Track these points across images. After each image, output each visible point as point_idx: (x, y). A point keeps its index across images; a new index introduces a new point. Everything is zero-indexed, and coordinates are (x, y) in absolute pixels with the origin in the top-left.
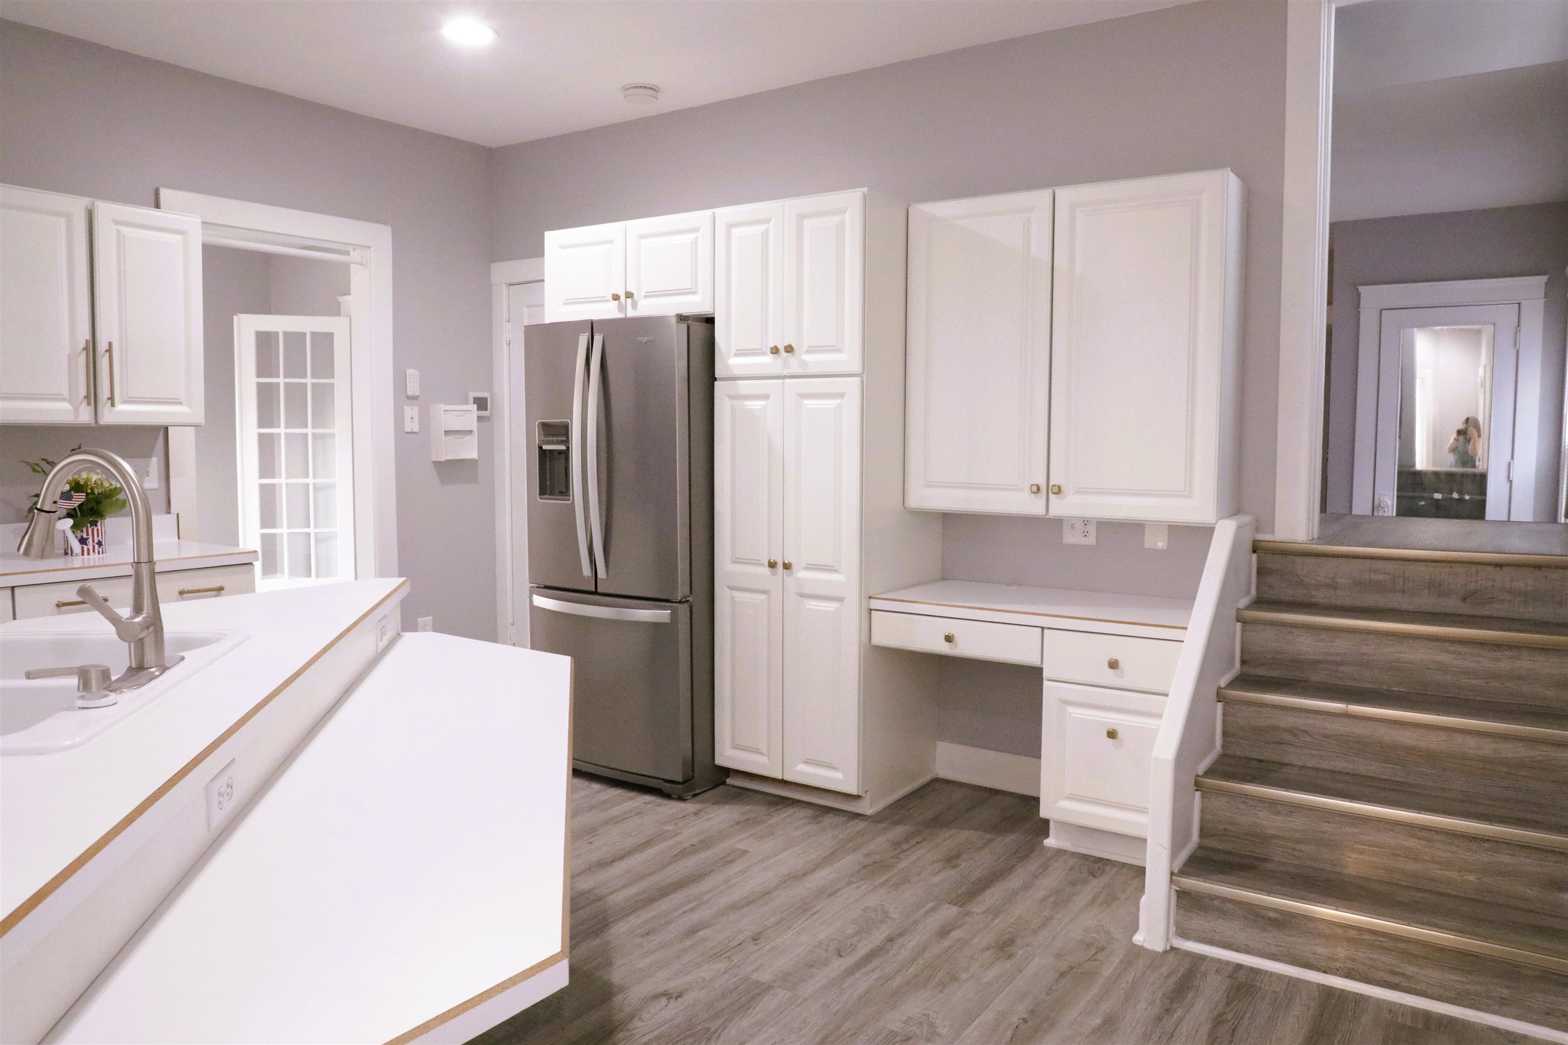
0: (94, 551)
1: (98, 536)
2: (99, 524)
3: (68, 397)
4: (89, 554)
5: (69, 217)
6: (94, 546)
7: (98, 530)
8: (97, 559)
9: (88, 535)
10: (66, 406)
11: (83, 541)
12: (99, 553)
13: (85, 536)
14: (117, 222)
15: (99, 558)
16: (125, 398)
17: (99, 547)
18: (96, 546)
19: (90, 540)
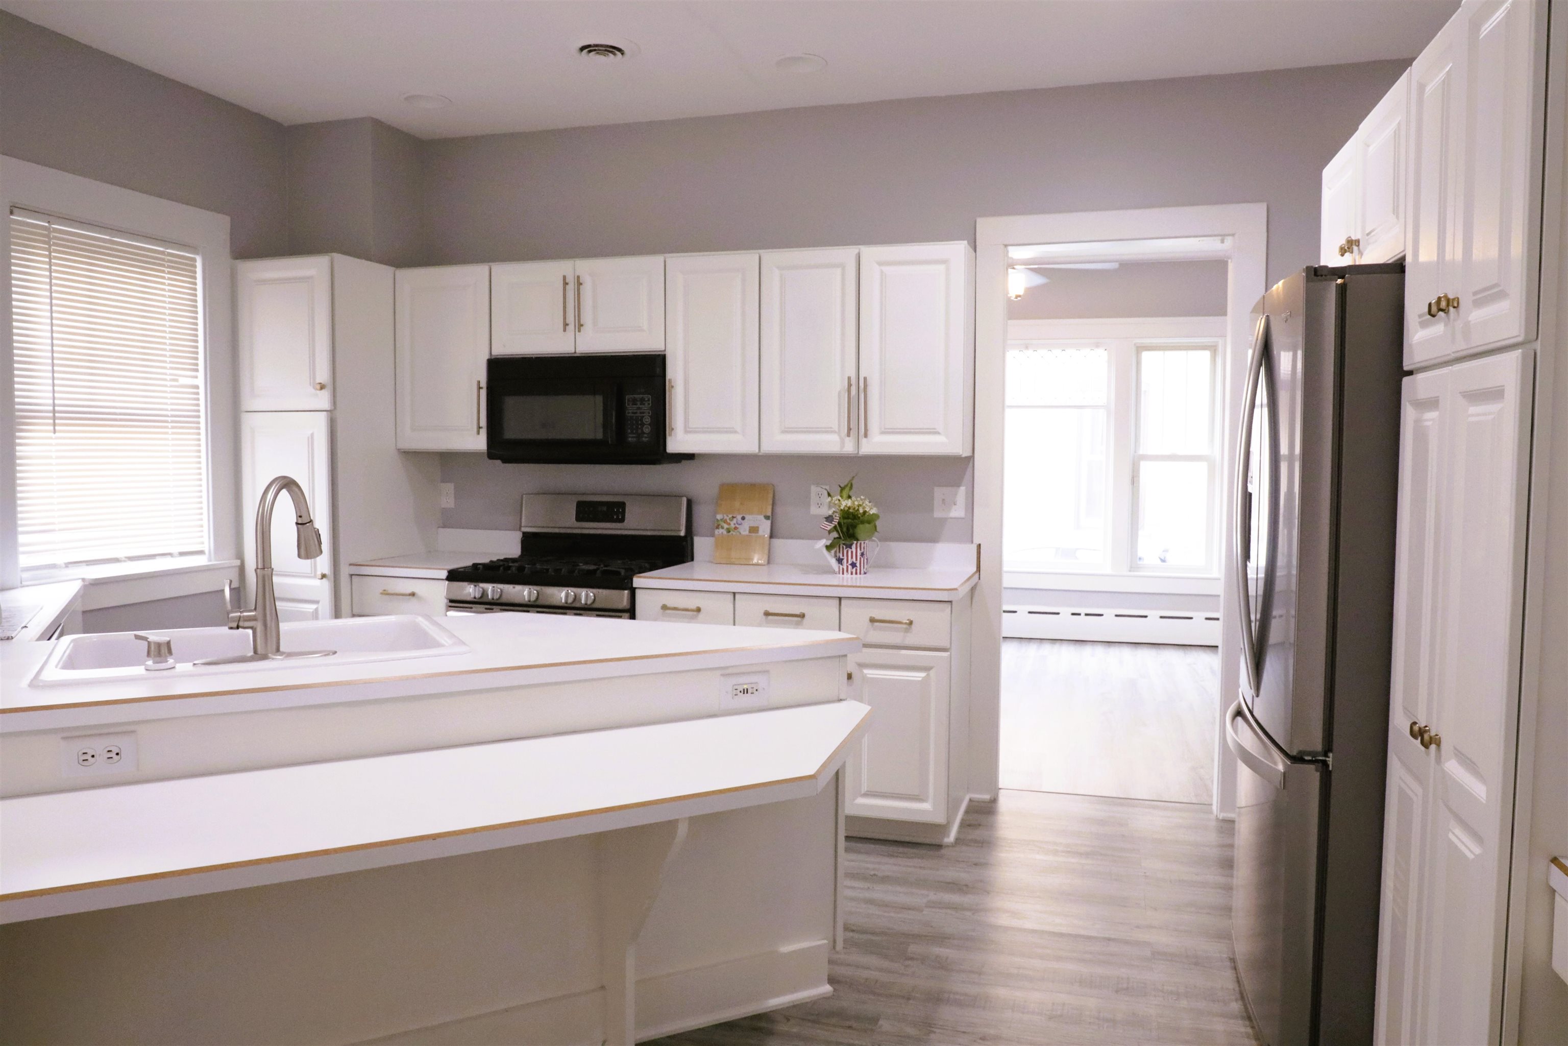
0: (847, 571)
1: (852, 557)
2: (854, 547)
3: (837, 430)
4: (843, 574)
5: (842, 266)
6: (847, 567)
7: (852, 552)
8: (849, 580)
9: (843, 556)
10: (835, 438)
11: (840, 561)
12: (852, 574)
13: (841, 557)
14: (880, 264)
15: (852, 578)
16: (883, 430)
17: (853, 568)
18: (850, 567)
19: (845, 561)
